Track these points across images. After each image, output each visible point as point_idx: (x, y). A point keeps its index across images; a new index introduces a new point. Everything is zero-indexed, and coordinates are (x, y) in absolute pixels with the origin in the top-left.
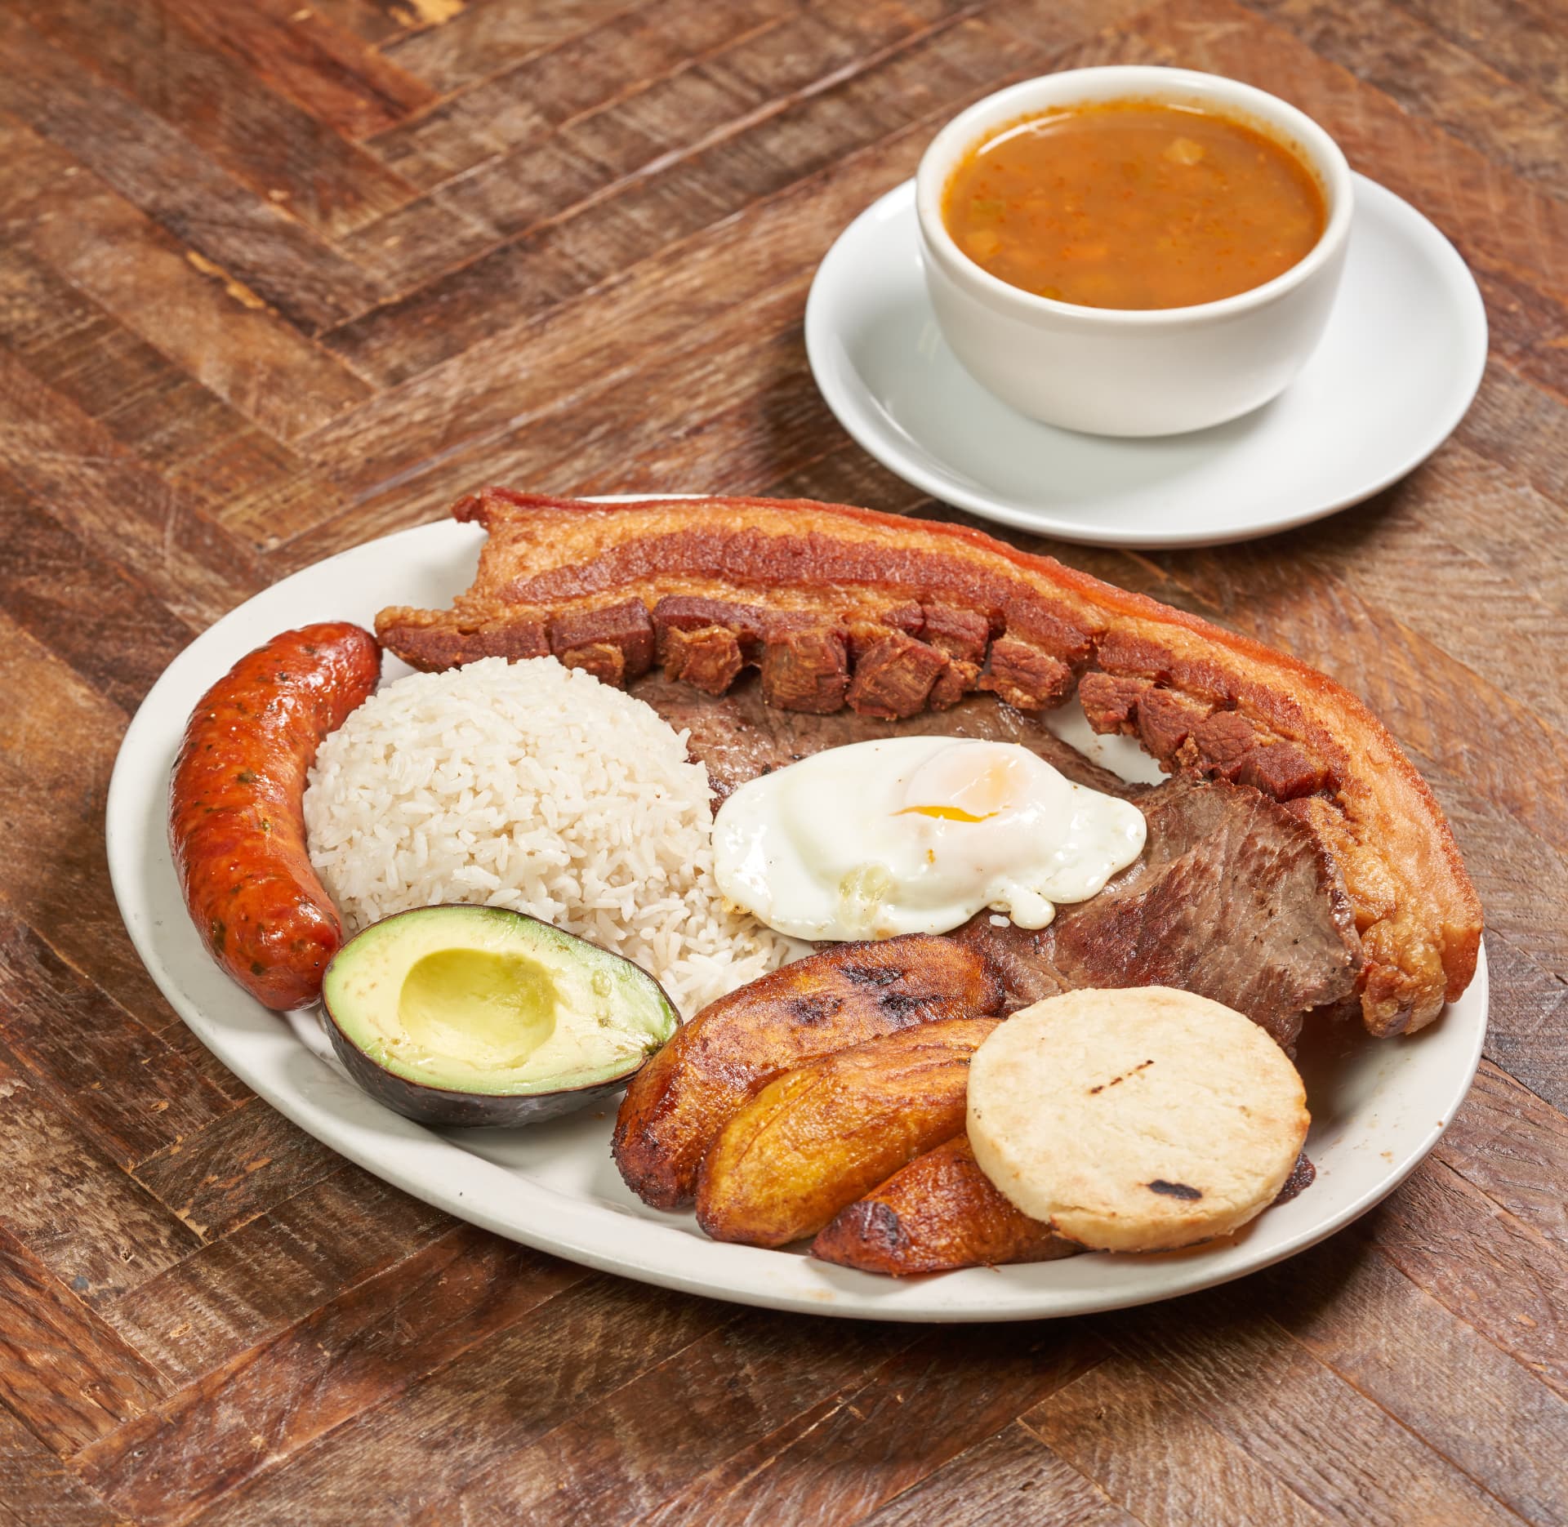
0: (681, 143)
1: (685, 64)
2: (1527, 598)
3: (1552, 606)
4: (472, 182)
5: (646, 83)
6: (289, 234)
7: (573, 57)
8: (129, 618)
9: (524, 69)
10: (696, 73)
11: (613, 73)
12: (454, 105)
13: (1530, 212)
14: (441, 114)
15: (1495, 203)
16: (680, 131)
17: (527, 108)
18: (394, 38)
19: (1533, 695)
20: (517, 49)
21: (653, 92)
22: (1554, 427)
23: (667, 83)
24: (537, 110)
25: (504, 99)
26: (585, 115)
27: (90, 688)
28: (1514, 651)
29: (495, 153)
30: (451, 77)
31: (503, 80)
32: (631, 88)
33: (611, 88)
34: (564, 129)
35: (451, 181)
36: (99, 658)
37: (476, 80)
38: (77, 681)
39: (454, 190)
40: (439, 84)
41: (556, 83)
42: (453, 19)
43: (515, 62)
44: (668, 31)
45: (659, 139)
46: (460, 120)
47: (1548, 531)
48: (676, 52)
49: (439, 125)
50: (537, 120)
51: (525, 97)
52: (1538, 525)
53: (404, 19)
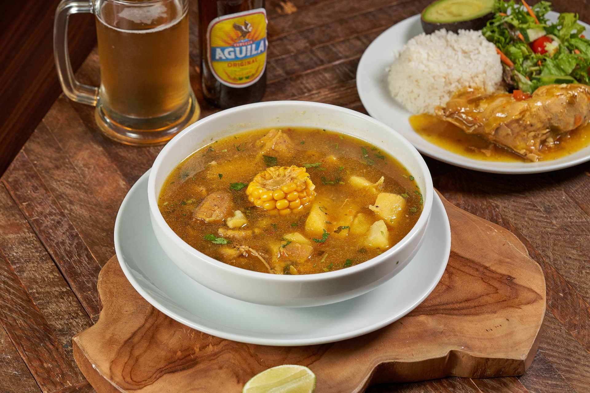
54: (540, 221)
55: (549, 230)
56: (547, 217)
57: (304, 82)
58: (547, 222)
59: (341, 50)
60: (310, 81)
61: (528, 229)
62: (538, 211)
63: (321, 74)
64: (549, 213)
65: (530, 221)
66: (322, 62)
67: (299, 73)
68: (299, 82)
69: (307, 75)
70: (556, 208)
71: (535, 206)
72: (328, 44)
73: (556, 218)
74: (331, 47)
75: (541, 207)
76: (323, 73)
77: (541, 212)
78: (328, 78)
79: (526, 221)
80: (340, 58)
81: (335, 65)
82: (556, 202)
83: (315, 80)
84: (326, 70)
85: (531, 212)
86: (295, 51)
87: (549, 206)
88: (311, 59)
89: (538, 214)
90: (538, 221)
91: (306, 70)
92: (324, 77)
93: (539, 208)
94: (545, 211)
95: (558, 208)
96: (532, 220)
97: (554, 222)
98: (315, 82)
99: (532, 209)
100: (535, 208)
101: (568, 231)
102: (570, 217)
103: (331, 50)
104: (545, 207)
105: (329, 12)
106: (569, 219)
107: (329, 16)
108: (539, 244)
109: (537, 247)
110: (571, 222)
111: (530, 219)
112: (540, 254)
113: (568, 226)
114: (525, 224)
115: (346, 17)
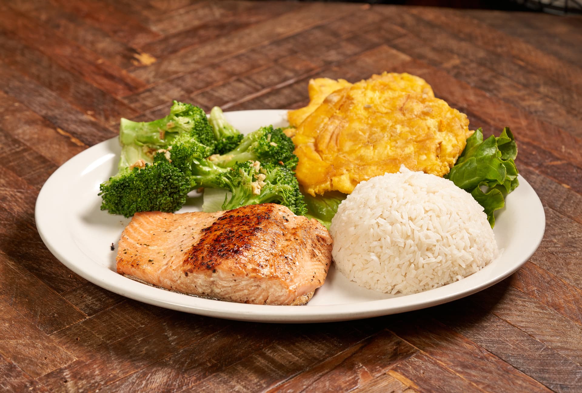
0: (234, 100)
1: (234, 78)
2: (551, 241)
3: (561, 244)
4: (160, 110)
5: (221, 83)
6: (93, 124)
7: (195, 75)
8: (31, 240)
9: (179, 78)
10: (239, 80)
11: (209, 80)
12: (153, 88)
13: (536, 125)
14: (149, 90)
15: (524, 123)
16: (234, 97)
17: (179, 89)
18: (132, 68)
19: (558, 272)
20: (176, 73)
21: (224, 86)
22: (554, 189)
23: (229, 84)
24: (183, 89)
25: (170, 86)
26: (199, 92)
27: (15, 262)
28: (550, 258)
29: (167, 102)
30: (152, 80)
31: (171, 82)
32: (215, 84)
33: (208, 84)
34: (192, 96)
35: (152, 110)
36: (19, 252)
37: (161, 81)
38: (10, 260)
39: (153, 113)
40: (148, 81)
41: (189, 82)
42: (153, 64)
43: (174, 76)
44: (229, 68)
45: (226, 99)
46: (155, 92)
47: (556, 220)
48: (231, 74)
49: (147, 94)
50: (183, 93)
51: (178, 86)
52: (552, 218)
53: (136, 63)
101: (574, 247)
102: (570, 233)
103: (212, 95)
105: (195, 58)
106: (570, 236)
107: (196, 62)
109: (548, 270)
110: (573, 238)
113: (572, 242)
115: (216, 61)
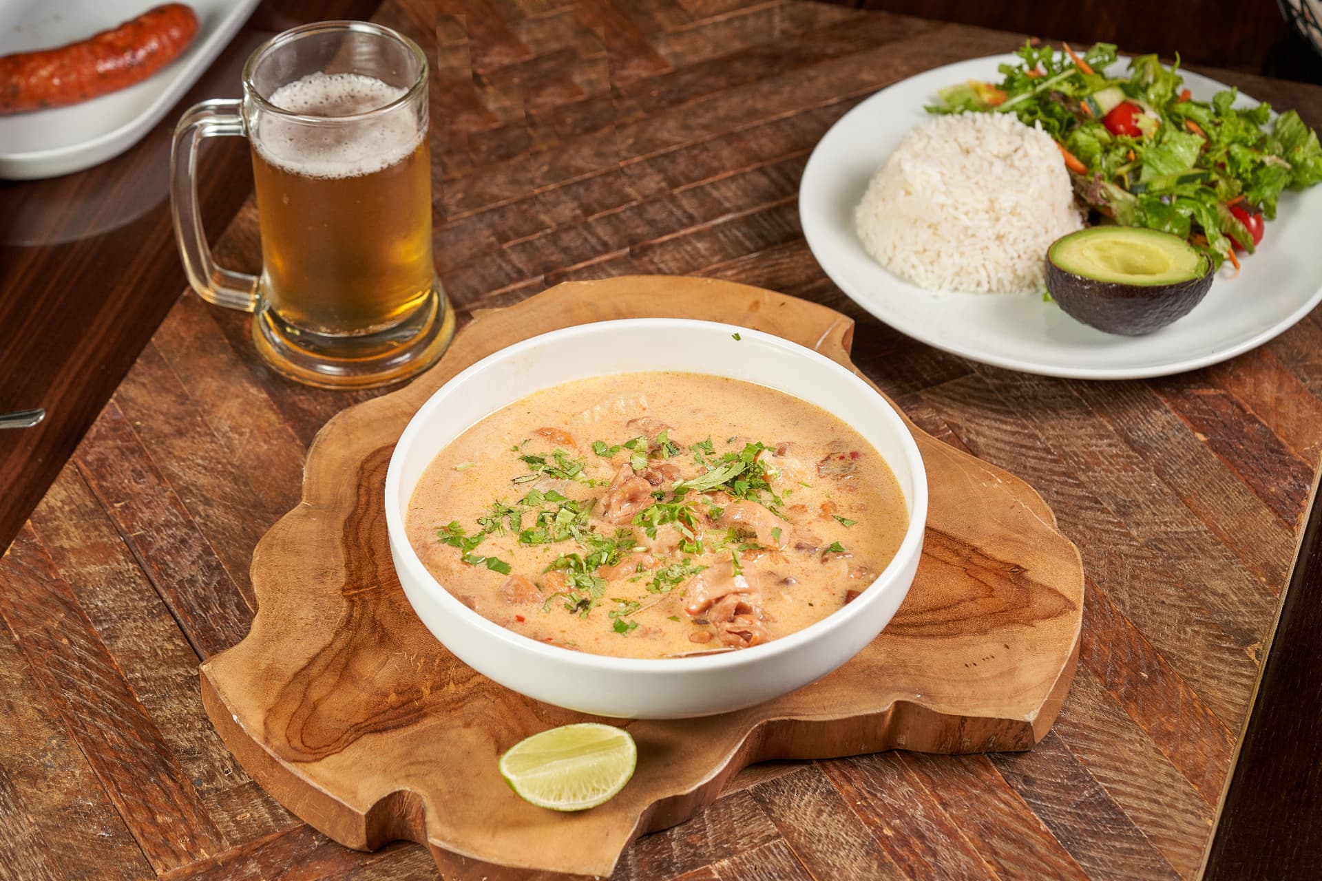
54: (1107, 531)
55: (1124, 548)
56: (1120, 522)
57: (656, 259)
58: (1122, 534)
59: (729, 194)
60: (667, 257)
61: (1084, 546)
62: (1104, 511)
63: (689, 243)
64: (1125, 514)
65: (1087, 532)
66: (692, 220)
67: (648, 242)
68: (646, 259)
69: (662, 245)
70: (1138, 506)
71: (1097, 502)
72: (703, 183)
73: (1138, 524)
74: (708, 188)
75: (1110, 504)
76: (694, 241)
77: (1109, 513)
78: (703, 252)
79: (1080, 532)
80: (727, 211)
81: (718, 226)
82: (1138, 493)
83: (678, 256)
84: (699, 235)
85: (1089, 514)
86: (639, 198)
87: (1125, 501)
88: (671, 213)
89: (1102, 517)
90: (1103, 530)
91: (661, 235)
92: (695, 248)
93: (1105, 505)
94: (1118, 512)
95: (1143, 506)
96: (1091, 529)
97: (1134, 533)
98: (676, 260)
99: (1091, 508)
100: (1098, 506)
104: (1116, 504)
108: (1103, 577)
111: (1087, 527)
112: (1105, 596)
114: (1079, 536)
